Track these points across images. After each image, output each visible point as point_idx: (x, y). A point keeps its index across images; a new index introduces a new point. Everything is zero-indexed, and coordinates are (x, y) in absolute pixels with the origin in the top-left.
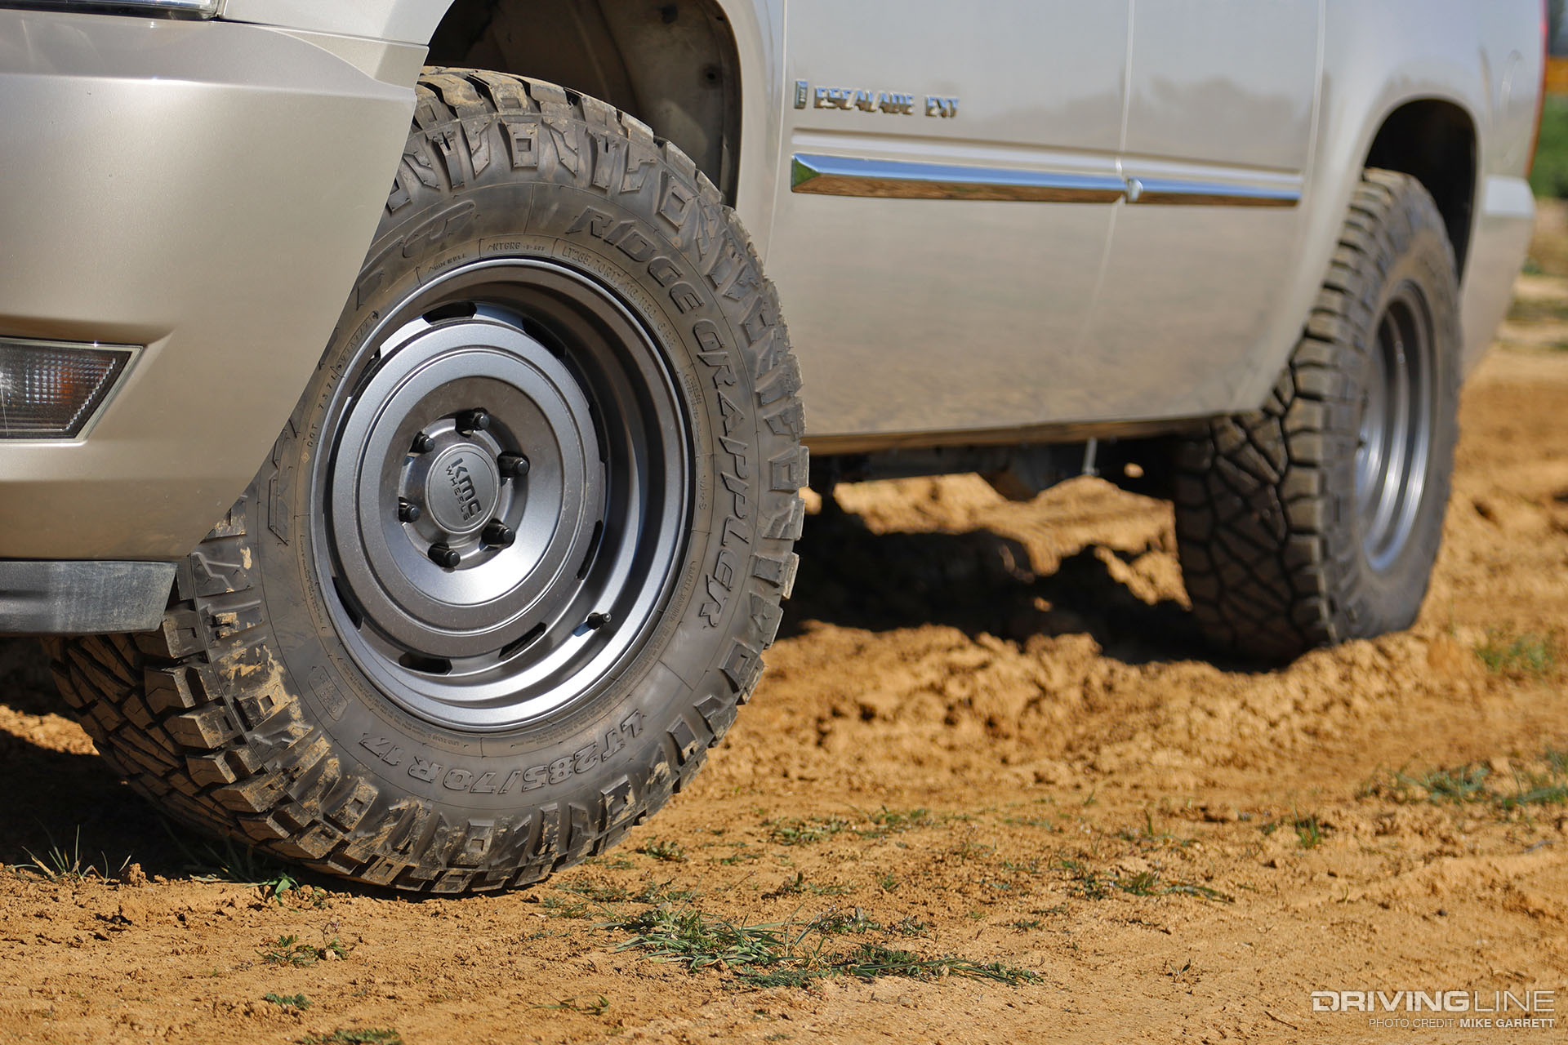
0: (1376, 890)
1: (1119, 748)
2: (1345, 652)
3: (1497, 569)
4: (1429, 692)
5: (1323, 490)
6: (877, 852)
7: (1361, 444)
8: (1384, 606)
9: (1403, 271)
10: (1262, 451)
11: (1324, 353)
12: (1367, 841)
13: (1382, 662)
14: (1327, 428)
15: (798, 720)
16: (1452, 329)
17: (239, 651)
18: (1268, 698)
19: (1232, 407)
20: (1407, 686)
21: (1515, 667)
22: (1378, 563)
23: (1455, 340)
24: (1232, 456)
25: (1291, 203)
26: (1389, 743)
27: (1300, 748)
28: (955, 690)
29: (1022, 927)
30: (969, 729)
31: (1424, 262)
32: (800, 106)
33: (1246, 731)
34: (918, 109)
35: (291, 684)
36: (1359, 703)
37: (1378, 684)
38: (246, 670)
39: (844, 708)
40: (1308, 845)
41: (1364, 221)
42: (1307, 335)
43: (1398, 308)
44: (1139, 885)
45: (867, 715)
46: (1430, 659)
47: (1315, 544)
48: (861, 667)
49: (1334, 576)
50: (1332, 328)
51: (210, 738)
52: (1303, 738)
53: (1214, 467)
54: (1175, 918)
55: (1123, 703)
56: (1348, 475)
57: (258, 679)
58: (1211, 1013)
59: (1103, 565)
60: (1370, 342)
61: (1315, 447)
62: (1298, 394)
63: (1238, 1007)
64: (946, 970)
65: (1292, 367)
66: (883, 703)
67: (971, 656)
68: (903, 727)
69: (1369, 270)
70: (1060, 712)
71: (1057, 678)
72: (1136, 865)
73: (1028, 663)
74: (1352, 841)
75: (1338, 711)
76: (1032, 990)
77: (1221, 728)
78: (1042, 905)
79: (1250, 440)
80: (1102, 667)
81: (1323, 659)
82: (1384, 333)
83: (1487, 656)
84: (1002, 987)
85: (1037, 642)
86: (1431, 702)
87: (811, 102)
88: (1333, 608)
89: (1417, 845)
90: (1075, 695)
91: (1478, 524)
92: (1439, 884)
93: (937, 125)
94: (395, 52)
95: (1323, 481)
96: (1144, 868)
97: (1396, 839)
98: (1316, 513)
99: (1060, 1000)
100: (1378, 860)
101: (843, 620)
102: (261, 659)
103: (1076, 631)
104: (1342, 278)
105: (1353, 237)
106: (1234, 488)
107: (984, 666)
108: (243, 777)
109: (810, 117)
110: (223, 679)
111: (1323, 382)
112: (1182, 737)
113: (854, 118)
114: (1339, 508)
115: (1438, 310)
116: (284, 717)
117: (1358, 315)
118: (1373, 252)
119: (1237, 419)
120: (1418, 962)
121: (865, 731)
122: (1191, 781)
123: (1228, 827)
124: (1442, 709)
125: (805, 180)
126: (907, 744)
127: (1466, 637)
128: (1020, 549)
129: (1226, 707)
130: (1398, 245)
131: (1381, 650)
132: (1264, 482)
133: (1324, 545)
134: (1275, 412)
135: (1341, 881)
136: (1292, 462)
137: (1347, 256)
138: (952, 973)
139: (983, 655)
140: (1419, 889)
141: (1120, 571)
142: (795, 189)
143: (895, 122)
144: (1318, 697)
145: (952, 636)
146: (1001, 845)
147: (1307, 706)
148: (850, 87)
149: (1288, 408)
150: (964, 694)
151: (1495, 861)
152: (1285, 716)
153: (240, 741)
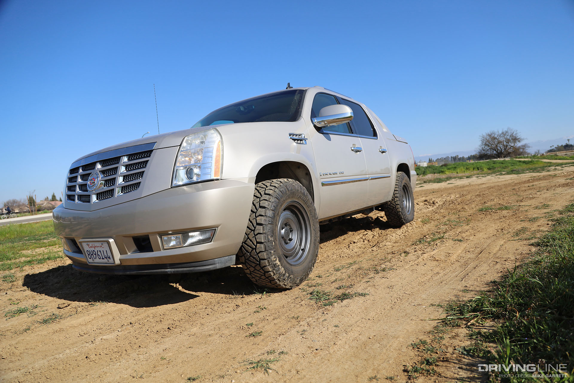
0: (416, 262)
1: (382, 243)
2: (406, 225)
3: (421, 210)
4: (417, 228)
5: (400, 207)
6: (348, 270)
7: (403, 201)
8: (410, 219)
9: (404, 182)
10: (393, 204)
11: (397, 192)
12: (414, 253)
13: (411, 225)
14: (399, 200)
15: (346, 245)
16: (411, 187)
17: (274, 257)
18: (399, 232)
19: (388, 200)
20: (414, 227)
21: (425, 222)
22: (408, 214)
23: (411, 188)
24: (390, 205)
25: (390, 177)
26: (414, 235)
27: (403, 238)
28: (364, 238)
29: (367, 282)
30: (366, 242)
31: (406, 180)
32: (321, 176)
33: (397, 237)
34: (338, 173)
35: (280, 261)
36: (409, 231)
37: (411, 228)
38: (274, 259)
39: (351, 242)
40: (406, 256)
41: (398, 177)
42: (395, 190)
43: (404, 186)
44: (384, 270)
45: (354, 243)
46: (416, 223)
47: (401, 213)
48: (353, 237)
49: (403, 216)
50: (397, 189)
51: (270, 270)
52: (403, 237)
53: (388, 207)
54: (389, 275)
55: (383, 235)
56: (403, 205)
57: (276, 260)
58: (395, 295)
59: (379, 219)
60: (402, 190)
61: (398, 202)
62: (395, 197)
63: (399, 292)
64: (354, 296)
65: (394, 194)
66: (356, 241)
67: (366, 233)
68: (358, 243)
69: (400, 182)
70: (376, 238)
71: (375, 234)
72: (383, 266)
73: (372, 232)
74: (412, 254)
75: (407, 232)
76: (368, 297)
77: (394, 238)
78: (370, 276)
79: (391, 203)
80: (380, 231)
81: (404, 226)
82: (403, 188)
83: (422, 222)
84: (363, 297)
85: (373, 230)
86: (417, 229)
87: (322, 175)
88: (404, 220)
89: (420, 252)
90: (378, 235)
91: (417, 205)
92: (424, 259)
93: (341, 175)
94: (250, 179)
95: (400, 206)
96: (385, 267)
97: (417, 252)
98: (400, 210)
99: (372, 298)
100: (415, 256)
101: (352, 231)
102: (276, 258)
103: (377, 228)
104: (397, 184)
105: (397, 179)
106: (390, 209)
107: (367, 234)
108: (274, 274)
109: (323, 177)
110: (272, 261)
111: (398, 195)
112: (389, 240)
113: (329, 176)
114: (402, 209)
115: (409, 185)
116: (279, 266)
117: (400, 187)
118: (400, 180)
119: (389, 201)
120: (424, 274)
121: (354, 245)
122: (391, 247)
123: (396, 254)
124: (419, 229)
125: (323, 185)
126: (359, 246)
127: (419, 220)
128: (371, 218)
129: (394, 235)
130: (403, 179)
131: (410, 224)
132: (394, 207)
133: (402, 213)
134: (393, 199)
135: (411, 262)
136: (396, 205)
137: (397, 181)
138: (355, 296)
139: (367, 232)
140: (422, 260)
141: (381, 219)
142: (322, 186)
143: (336, 176)
144: (405, 231)
145: (364, 231)
146: (365, 265)
147: (403, 232)
148: (328, 172)
149: (394, 199)
150: (365, 238)
151: (430, 253)
152: (401, 234)
153: (274, 269)
